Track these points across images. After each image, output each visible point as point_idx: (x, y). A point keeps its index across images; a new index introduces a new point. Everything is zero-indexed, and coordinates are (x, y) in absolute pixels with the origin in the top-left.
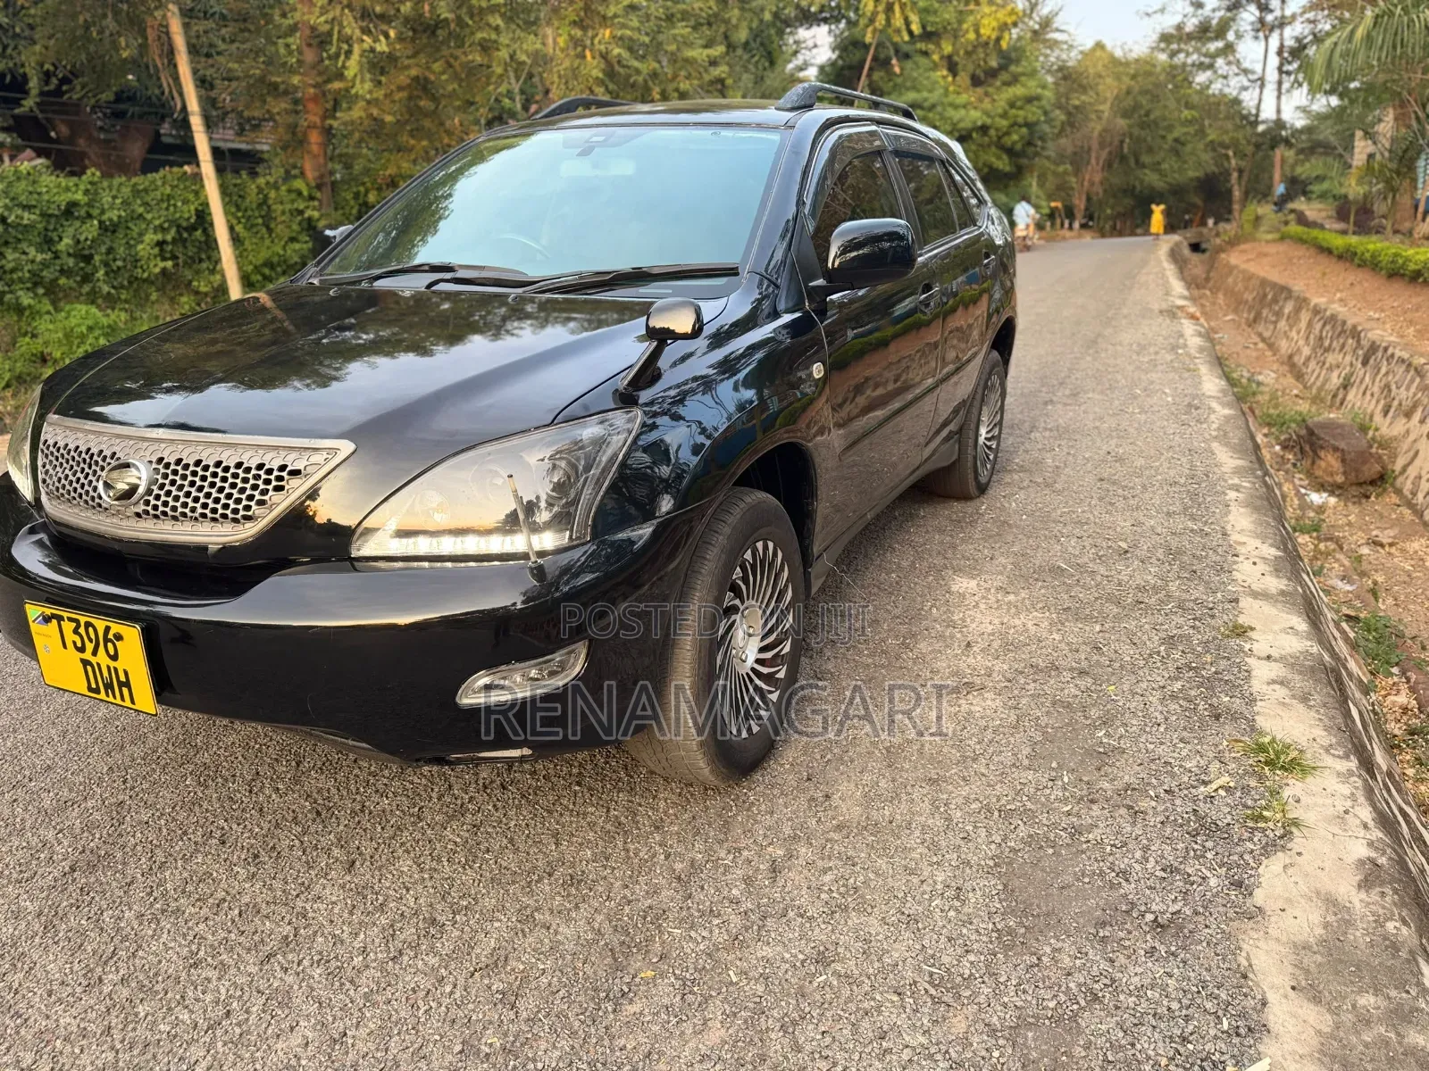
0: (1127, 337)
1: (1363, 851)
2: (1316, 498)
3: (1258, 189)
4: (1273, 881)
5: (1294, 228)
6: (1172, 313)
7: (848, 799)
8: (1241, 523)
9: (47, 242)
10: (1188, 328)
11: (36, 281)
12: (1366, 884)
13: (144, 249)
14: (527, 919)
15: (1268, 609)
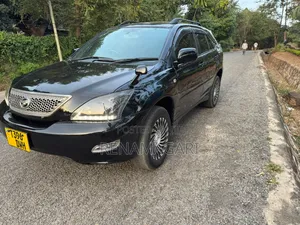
0: (249, 72)
1: (292, 190)
2: (290, 109)
3: (280, 40)
4: (271, 196)
5: (288, 49)
6: (260, 67)
7: (179, 174)
8: (271, 114)
9: (24, 50)
10: (263, 71)
11: (21, 58)
12: (292, 198)
13: (43, 51)
14: (107, 198)
15: (275, 134)
